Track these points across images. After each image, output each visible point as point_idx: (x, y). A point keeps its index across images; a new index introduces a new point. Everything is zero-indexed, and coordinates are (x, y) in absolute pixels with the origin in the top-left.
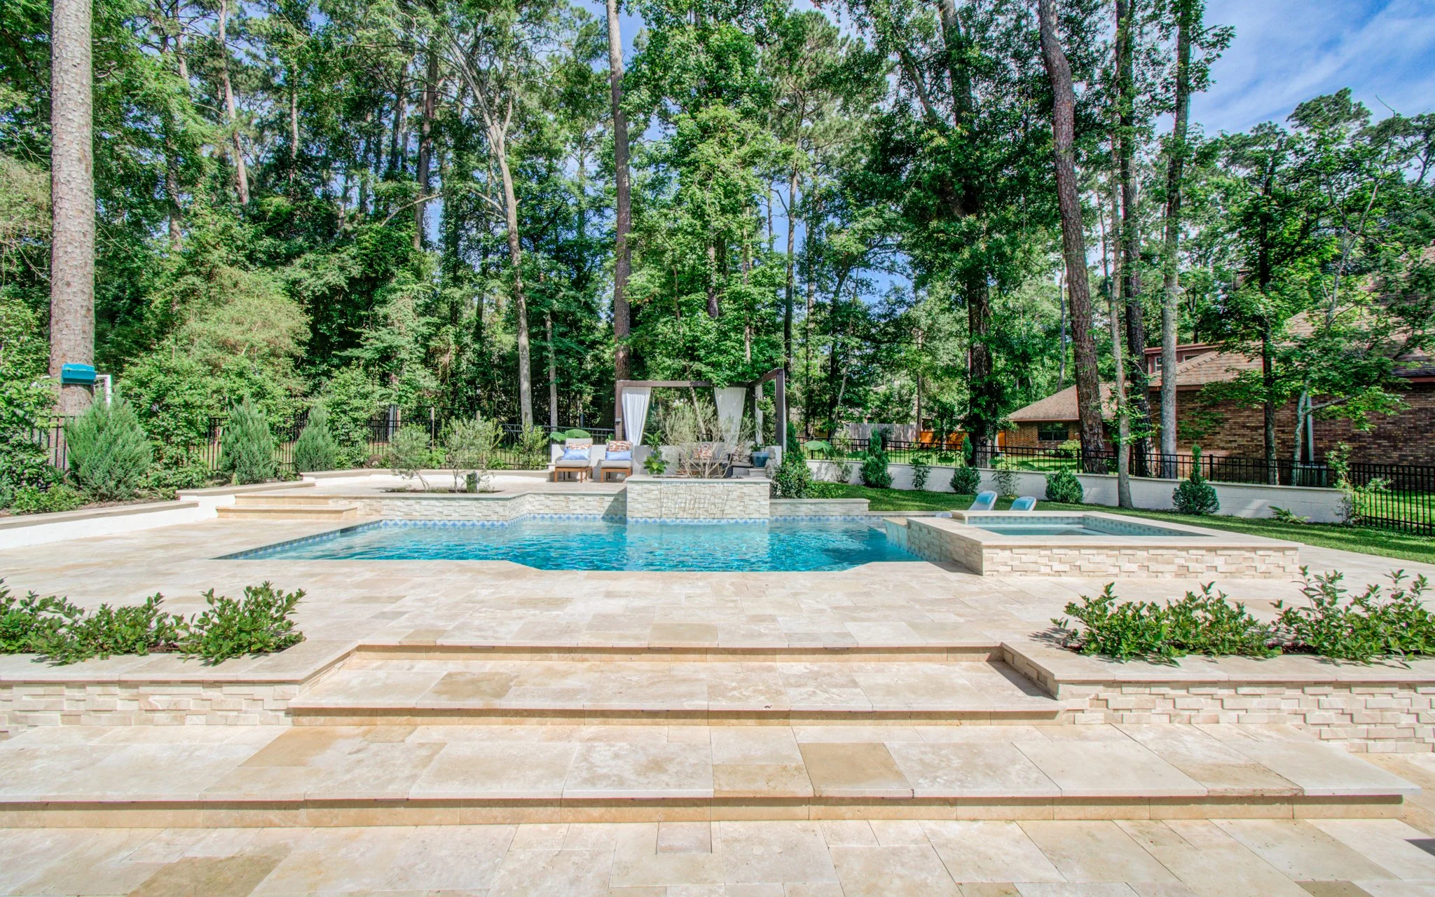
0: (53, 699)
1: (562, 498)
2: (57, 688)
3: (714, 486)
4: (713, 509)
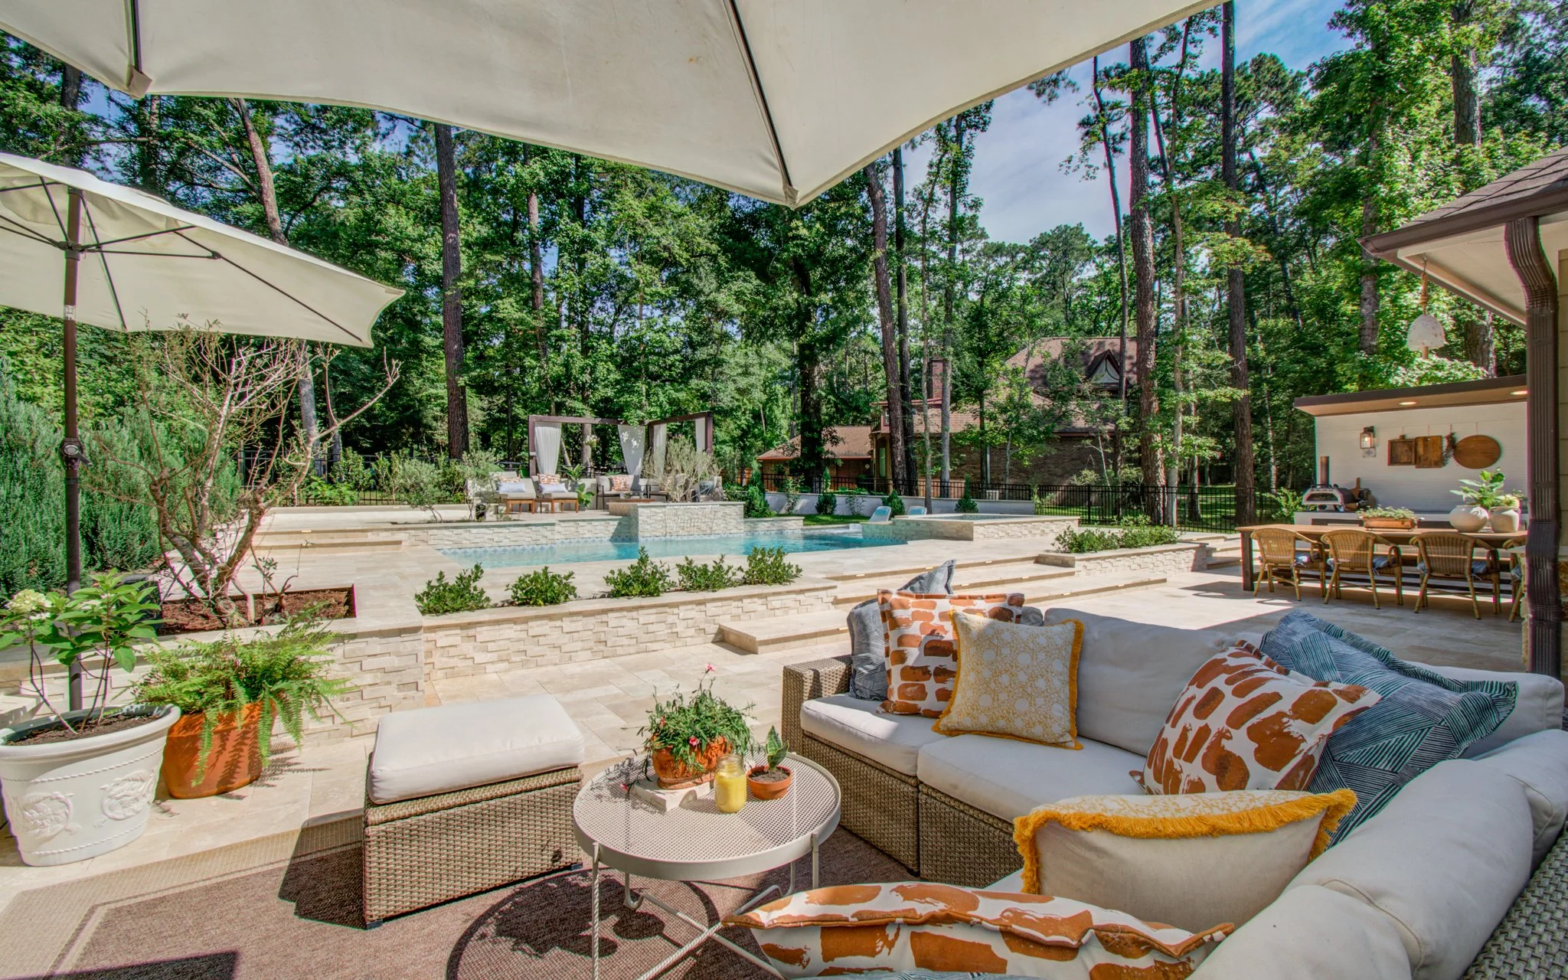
0: (726, 606)
3: (706, 508)
4: (704, 527)
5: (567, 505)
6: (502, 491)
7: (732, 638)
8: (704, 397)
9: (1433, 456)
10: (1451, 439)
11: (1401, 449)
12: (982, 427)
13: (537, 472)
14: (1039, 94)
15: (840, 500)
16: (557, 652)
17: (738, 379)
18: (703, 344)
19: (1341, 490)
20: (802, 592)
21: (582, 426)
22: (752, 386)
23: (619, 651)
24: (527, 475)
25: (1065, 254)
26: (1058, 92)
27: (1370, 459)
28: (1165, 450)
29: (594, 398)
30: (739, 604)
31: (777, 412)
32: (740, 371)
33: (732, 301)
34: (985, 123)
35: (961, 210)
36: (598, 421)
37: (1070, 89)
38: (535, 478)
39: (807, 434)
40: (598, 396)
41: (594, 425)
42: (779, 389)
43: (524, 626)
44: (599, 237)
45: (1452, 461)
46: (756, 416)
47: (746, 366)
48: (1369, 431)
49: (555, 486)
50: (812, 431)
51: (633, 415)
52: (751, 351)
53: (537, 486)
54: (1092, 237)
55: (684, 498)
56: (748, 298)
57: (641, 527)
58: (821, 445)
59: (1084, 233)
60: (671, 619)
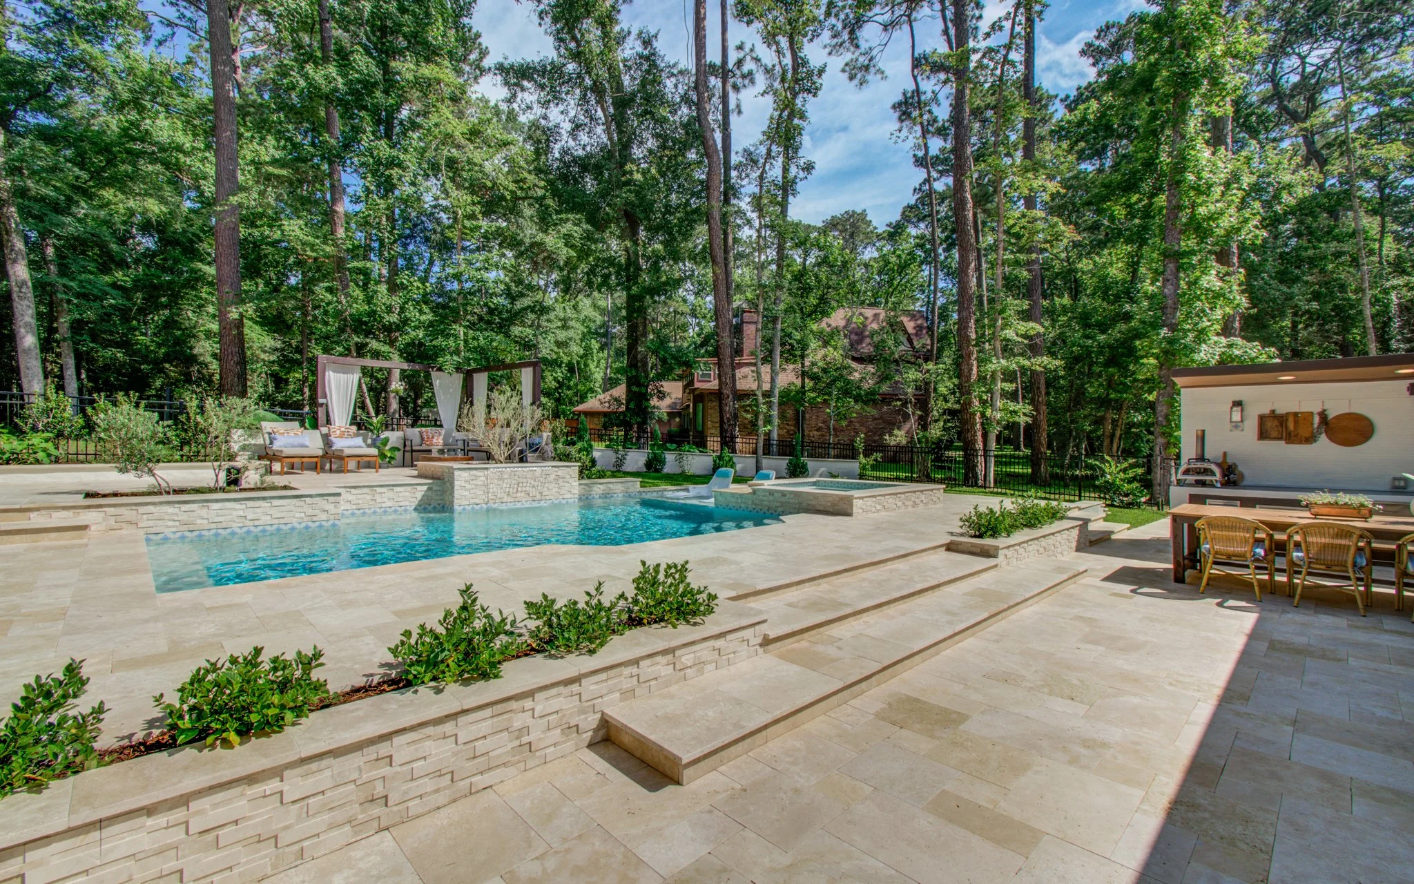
0: (615, 681)
1: (366, 490)
2: (618, 670)
3: (535, 470)
4: (533, 492)
5: (366, 464)
6: (277, 446)
7: (626, 739)
8: (527, 345)
9: (1304, 432)
10: (1323, 415)
11: (1269, 424)
12: (803, 387)
13: (328, 422)
14: (851, 78)
15: (670, 457)
16: (268, 849)
17: (558, 332)
18: (522, 295)
19: (1218, 465)
20: (722, 635)
21: (390, 371)
22: (570, 339)
23: (415, 806)
24: (315, 426)
25: (852, 235)
26: (869, 77)
27: (1237, 433)
28: (983, 415)
29: (402, 341)
30: (634, 670)
31: (592, 366)
32: (559, 324)
33: (561, 244)
34: (817, 89)
35: (793, 171)
36: (405, 366)
37: (879, 76)
38: (324, 430)
39: (634, 388)
40: (407, 339)
41: (403, 371)
42: (595, 345)
43: (179, 814)
44: (410, 159)
45: (1323, 437)
46: (571, 369)
47: (565, 320)
48: (1238, 404)
49: (350, 443)
50: (639, 385)
51: (449, 361)
52: (568, 305)
53: (326, 438)
54: (874, 223)
55: (509, 458)
56: (578, 243)
57: (457, 493)
58: (648, 400)
59: (868, 218)
60: (518, 721)
